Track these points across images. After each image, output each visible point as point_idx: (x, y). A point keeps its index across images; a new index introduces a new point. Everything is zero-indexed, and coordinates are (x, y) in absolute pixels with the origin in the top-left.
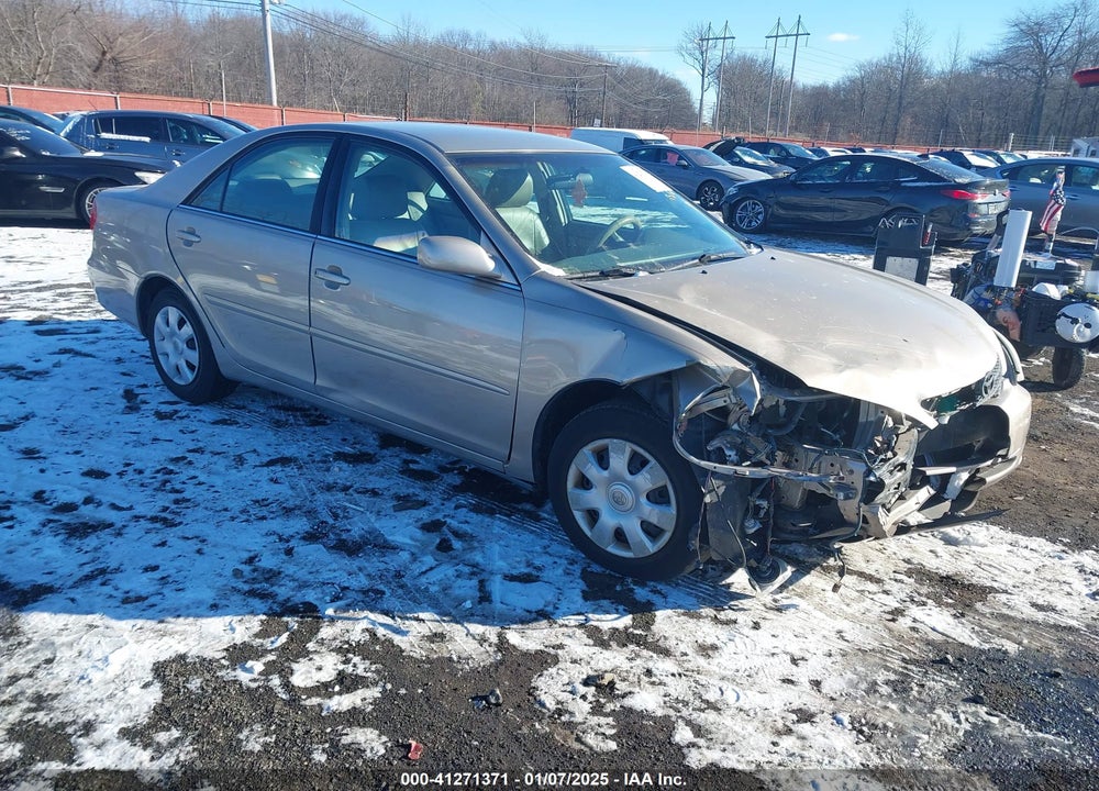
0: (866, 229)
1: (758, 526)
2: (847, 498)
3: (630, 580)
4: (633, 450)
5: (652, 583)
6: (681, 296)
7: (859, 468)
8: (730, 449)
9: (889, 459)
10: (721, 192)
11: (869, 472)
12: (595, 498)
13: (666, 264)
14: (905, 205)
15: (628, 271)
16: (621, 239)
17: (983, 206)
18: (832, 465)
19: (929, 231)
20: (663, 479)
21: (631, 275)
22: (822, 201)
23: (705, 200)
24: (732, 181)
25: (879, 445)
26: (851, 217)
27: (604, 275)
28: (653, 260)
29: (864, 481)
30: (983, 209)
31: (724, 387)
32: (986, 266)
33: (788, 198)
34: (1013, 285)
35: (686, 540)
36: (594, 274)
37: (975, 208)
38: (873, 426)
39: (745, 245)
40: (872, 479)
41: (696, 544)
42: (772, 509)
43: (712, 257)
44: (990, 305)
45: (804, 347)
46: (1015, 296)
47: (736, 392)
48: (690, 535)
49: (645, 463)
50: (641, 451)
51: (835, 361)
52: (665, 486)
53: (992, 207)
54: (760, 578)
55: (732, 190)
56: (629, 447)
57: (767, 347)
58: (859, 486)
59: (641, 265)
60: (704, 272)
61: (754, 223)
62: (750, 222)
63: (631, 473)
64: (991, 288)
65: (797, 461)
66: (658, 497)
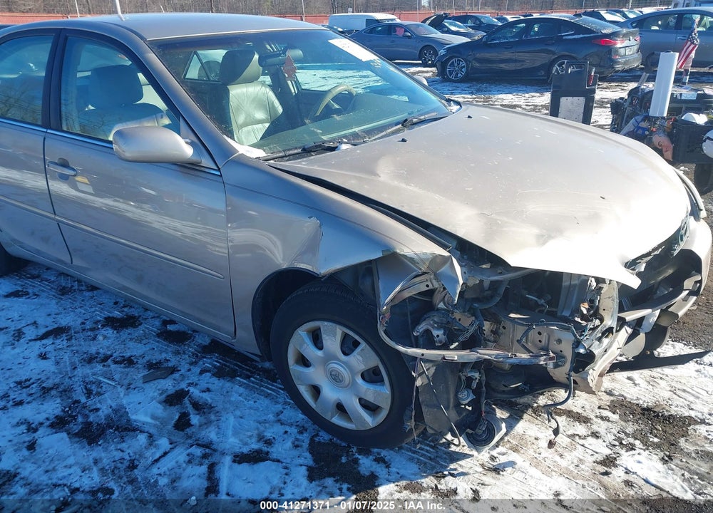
0: (539, 74)
1: (472, 397)
2: (556, 366)
3: (354, 450)
4: (343, 332)
5: (376, 450)
6: (378, 172)
7: (568, 338)
8: (438, 329)
9: (598, 326)
10: (436, 53)
11: (577, 344)
12: (316, 375)
13: (369, 132)
14: (567, 53)
15: (331, 145)
16: (337, 107)
17: (621, 49)
18: (540, 333)
19: (592, 74)
20: (374, 361)
21: (333, 149)
22: (507, 54)
23: (425, 60)
24: (442, 44)
25: (585, 312)
26: (527, 65)
27: (307, 151)
28: (356, 130)
29: (573, 352)
30: (622, 51)
31: (424, 273)
32: (641, 100)
33: (482, 54)
34: (665, 115)
35: (401, 422)
36: (296, 151)
37: (617, 51)
38: (577, 289)
39: (446, 103)
40: (582, 351)
41: (411, 424)
42: (484, 378)
43: (415, 120)
44: (647, 133)
45: (505, 219)
46: (668, 124)
47: (437, 277)
48: (405, 418)
49: (356, 344)
50: (351, 333)
51: (536, 231)
52: (377, 367)
53: (628, 49)
54: (477, 441)
55: (442, 52)
56: (339, 331)
57: (466, 225)
58: (568, 354)
59: (345, 137)
60: (404, 140)
61: (459, 75)
62: (457, 74)
63: (345, 354)
64: (647, 118)
65: (504, 328)
66: (372, 376)
